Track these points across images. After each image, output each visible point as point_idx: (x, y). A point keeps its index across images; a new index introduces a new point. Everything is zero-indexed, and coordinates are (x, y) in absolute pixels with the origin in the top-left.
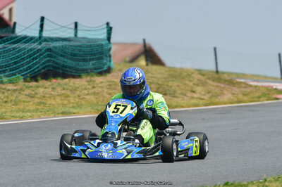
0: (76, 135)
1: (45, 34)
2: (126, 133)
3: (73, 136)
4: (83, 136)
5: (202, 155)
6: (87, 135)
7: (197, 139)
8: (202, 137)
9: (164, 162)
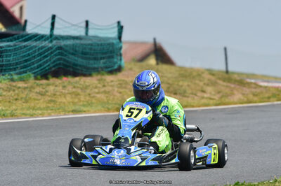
0: (86, 140)
1: (56, 32)
2: (140, 139)
3: (83, 141)
4: (94, 141)
5: (221, 163)
6: (98, 140)
7: (216, 146)
8: (221, 144)
9: (181, 170)
